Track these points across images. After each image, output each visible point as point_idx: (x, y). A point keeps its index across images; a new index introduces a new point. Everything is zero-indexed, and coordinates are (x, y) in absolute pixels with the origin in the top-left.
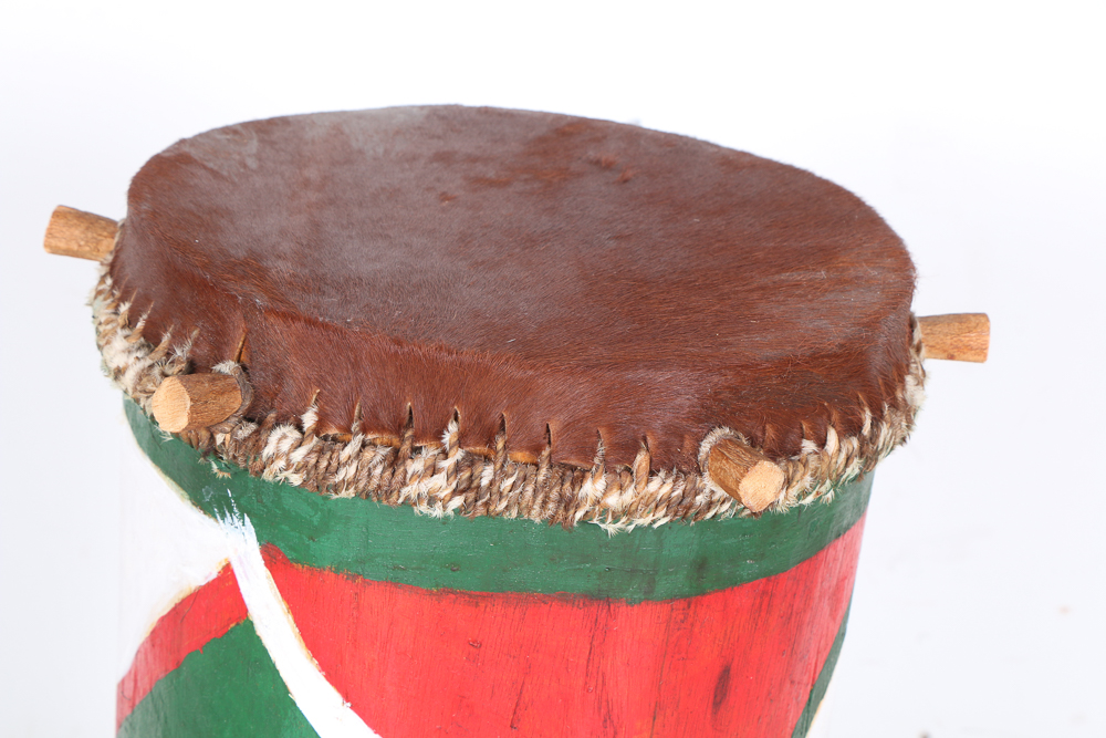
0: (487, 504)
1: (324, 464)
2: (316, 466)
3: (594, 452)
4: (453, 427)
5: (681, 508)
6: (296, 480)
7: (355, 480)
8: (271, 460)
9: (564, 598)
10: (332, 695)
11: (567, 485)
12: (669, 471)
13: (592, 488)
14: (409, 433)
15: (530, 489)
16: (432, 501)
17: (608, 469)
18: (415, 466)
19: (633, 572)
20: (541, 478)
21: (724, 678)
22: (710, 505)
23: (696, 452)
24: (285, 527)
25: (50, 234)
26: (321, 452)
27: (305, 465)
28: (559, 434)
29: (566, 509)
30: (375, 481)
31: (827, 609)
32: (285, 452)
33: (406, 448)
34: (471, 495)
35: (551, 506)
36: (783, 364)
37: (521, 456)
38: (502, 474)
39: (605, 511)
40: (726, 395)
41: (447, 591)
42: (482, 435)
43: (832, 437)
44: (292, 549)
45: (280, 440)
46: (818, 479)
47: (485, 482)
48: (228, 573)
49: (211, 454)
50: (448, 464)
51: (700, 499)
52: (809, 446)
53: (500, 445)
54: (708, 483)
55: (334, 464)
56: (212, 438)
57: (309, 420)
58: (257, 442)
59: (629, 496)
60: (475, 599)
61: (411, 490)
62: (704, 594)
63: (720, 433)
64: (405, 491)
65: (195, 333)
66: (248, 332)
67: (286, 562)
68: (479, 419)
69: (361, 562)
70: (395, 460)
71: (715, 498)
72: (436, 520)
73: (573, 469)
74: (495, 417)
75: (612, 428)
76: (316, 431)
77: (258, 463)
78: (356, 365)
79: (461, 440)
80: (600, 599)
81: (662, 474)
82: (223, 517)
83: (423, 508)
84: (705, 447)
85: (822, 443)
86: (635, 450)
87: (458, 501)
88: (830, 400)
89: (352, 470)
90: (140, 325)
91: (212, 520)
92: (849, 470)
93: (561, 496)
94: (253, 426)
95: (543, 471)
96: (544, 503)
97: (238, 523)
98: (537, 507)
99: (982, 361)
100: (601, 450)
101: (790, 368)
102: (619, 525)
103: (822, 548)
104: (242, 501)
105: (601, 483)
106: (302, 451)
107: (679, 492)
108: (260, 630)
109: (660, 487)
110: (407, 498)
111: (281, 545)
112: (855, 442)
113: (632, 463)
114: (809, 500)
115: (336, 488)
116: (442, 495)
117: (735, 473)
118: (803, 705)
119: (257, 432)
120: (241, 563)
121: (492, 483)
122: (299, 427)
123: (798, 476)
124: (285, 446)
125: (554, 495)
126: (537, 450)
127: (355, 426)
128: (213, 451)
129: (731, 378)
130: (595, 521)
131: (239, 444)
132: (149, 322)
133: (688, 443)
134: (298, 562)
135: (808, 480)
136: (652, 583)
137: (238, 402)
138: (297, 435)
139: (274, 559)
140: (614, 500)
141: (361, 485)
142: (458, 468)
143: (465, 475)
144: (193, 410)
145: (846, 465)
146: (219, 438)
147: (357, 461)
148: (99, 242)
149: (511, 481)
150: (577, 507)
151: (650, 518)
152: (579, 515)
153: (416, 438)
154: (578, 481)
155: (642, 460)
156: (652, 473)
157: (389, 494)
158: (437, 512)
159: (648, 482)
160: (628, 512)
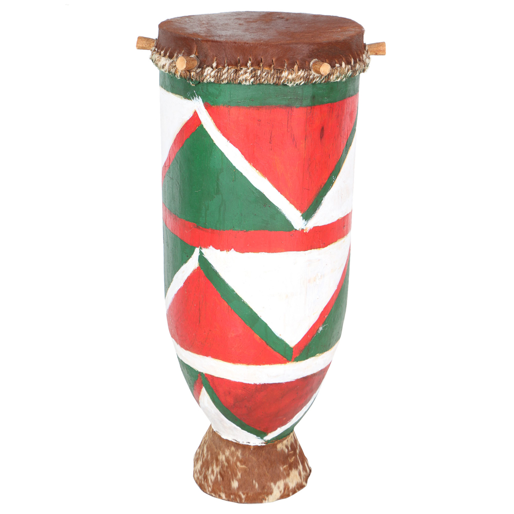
0: (259, 80)
1: (219, 75)
2: (217, 75)
3: (284, 66)
4: (250, 62)
5: (306, 79)
6: (212, 80)
7: (227, 78)
8: (206, 76)
9: (280, 106)
10: (225, 139)
11: (278, 74)
12: (303, 70)
13: (285, 74)
14: (239, 65)
15: (269, 75)
16: (246, 80)
17: (288, 70)
18: (242, 72)
19: (297, 99)
20: (272, 72)
21: (322, 130)
22: (314, 79)
23: (309, 65)
24: (210, 97)
25: (137, 43)
26: (218, 72)
27: (215, 76)
28: (276, 61)
29: (279, 80)
30: (232, 77)
31: (349, 118)
32: (209, 73)
33: (239, 68)
34: (256, 78)
35: (275, 79)
36: (329, 44)
37: (266, 69)
38: (262, 72)
39: (288, 80)
40: (315, 51)
41: (251, 107)
42: (257, 64)
43: (343, 64)
44: (212, 102)
45: (208, 70)
46: (341, 74)
47: (258, 74)
48: (195, 113)
49: (190, 80)
50: (249, 71)
51: (311, 77)
52: (337, 65)
53: (261, 65)
54: (313, 72)
55: (222, 74)
56: (190, 74)
57: (214, 65)
58: (202, 73)
59: (294, 76)
60: (258, 108)
61: (241, 78)
62: (315, 106)
63: (314, 60)
64: (239, 79)
65: (183, 51)
66: (197, 47)
67: (211, 106)
68: (256, 59)
69: (229, 102)
70: (236, 72)
71: (315, 76)
72: (248, 85)
73: (279, 70)
74: (259, 59)
75: (288, 59)
76: (216, 68)
77: (203, 78)
78: (225, 50)
79: (252, 65)
80: (289, 106)
81: (301, 70)
82: (193, 98)
83: (244, 83)
84: (311, 63)
85: (341, 65)
86: (294, 65)
87: (252, 80)
88: (342, 55)
89: (226, 75)
90: (168, 54)
91: (190, 101)
92: (349, 73)
93: (277, 76)
94: (201, 69)
95: (273, 71)
96: (273, 78)
97: (197, 99)
98: (272, 80)
99: (384, 55)
100: (286, 65)
101: (331, 45)
102: (292, 84)
103: (345, 99)
104: (198, 93)
105: (287, 73)
106: (214, 72)
107: (306, 75)
108: (205, 127)
109: (301, 73)
110: (240, 80)
111: (209, 102)
112: (350, 66)
113: (293, 68)
114: (339, 80)
115: (222, 81)
116: (248, 78)
117: (319, 67)
118: (345, 145)
119: (202, 70)
120: (199, 109)
121: (260, 74)
122: (212, 67)
123: (335, 72)
124: (209, 72)
125: (276, 76)
126: (270, 66)
127: (226, 65)
128: (190, 79)
129: (316, 47)
130: (286, 83)
131: (197, 74)
132: (170, 53)
133: (307, 63)
134: (213, 105)
135: (338, 74)
136: (302, 102)
137: (196, 63)
138: (212, 69)
139: (207, 106)
140: (290, 77)
141: (229, 79)
142: (252, 72)
143: (254, 73)
144: (187, 63)
145: (348, 71)
146: (192, 74)
147: (227, 73)
148: (150, 44)
149: (265, 73)
150: (281, 80)
151: (299, 82)
152: (282, 81)
153: (241, 66)
154: (281, 73)
155: (296, 67)
156: (299, 70)
157: (235, 80)
158: (248, 83)
159: (298, 72)
160: (294, 80)
